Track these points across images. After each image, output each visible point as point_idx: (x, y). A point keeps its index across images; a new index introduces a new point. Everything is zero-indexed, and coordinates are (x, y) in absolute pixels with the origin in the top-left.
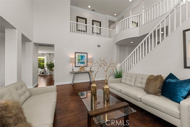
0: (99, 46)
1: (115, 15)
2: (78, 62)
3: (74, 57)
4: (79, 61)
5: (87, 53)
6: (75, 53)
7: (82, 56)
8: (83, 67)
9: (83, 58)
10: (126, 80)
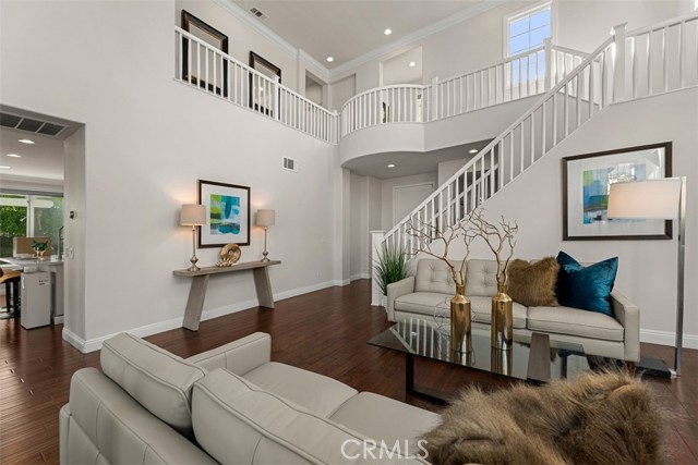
0: (289, 164)
1: (330, 59)
2: (213, 226)
3: (193, 199)
4: (216, 221)
5: (248, 188)
6: (201, 182)
7: (229, 198)
8: (236, 248)
9: (234, 207)
10: (432, 280)
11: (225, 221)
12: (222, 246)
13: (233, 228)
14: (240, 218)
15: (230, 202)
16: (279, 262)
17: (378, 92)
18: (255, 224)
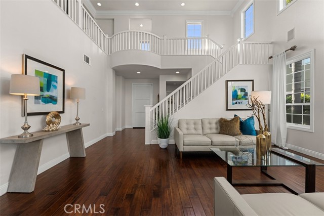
0: (87, 60)
5: (63, 70)
6: (27, 57)
8: (57, 115)
9: (53, 83)
10: (188, 129)
11: (46, 94)
12: (46, 114)
13: (52, 100)
14: (57, 92)
15: (50, 79)
16: (89, 125)
17: (128, 32)
18: (69, 98)
